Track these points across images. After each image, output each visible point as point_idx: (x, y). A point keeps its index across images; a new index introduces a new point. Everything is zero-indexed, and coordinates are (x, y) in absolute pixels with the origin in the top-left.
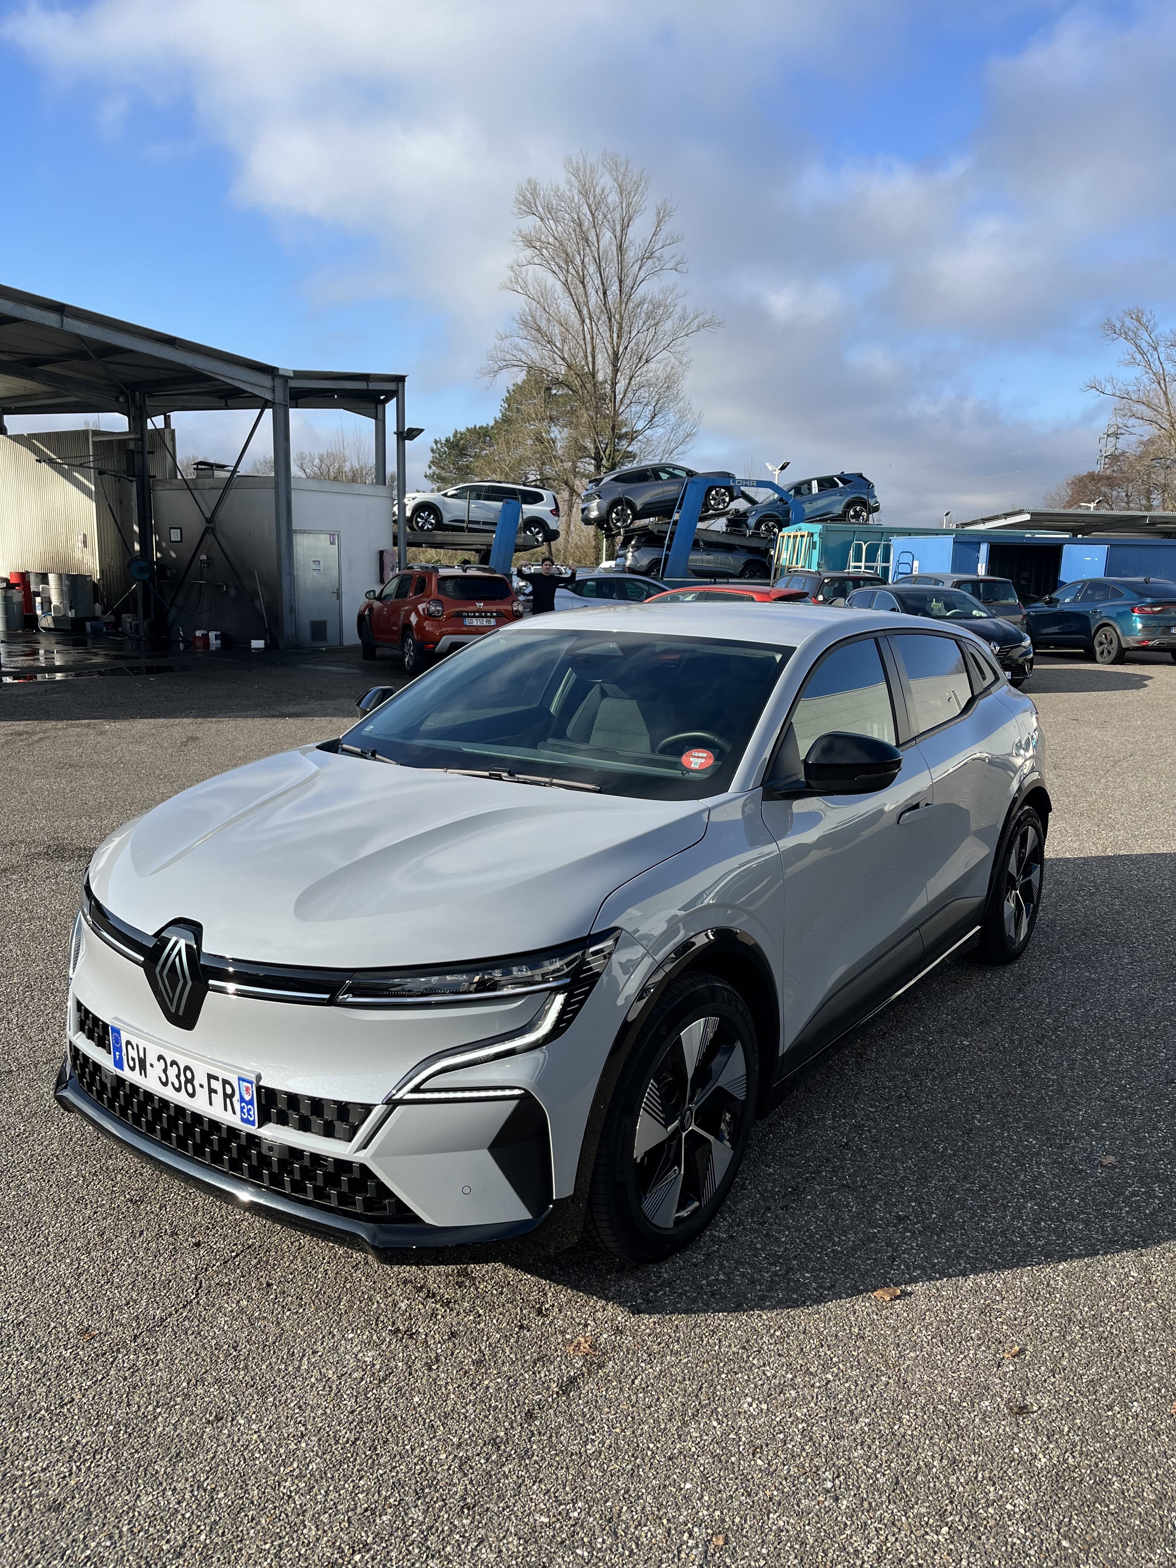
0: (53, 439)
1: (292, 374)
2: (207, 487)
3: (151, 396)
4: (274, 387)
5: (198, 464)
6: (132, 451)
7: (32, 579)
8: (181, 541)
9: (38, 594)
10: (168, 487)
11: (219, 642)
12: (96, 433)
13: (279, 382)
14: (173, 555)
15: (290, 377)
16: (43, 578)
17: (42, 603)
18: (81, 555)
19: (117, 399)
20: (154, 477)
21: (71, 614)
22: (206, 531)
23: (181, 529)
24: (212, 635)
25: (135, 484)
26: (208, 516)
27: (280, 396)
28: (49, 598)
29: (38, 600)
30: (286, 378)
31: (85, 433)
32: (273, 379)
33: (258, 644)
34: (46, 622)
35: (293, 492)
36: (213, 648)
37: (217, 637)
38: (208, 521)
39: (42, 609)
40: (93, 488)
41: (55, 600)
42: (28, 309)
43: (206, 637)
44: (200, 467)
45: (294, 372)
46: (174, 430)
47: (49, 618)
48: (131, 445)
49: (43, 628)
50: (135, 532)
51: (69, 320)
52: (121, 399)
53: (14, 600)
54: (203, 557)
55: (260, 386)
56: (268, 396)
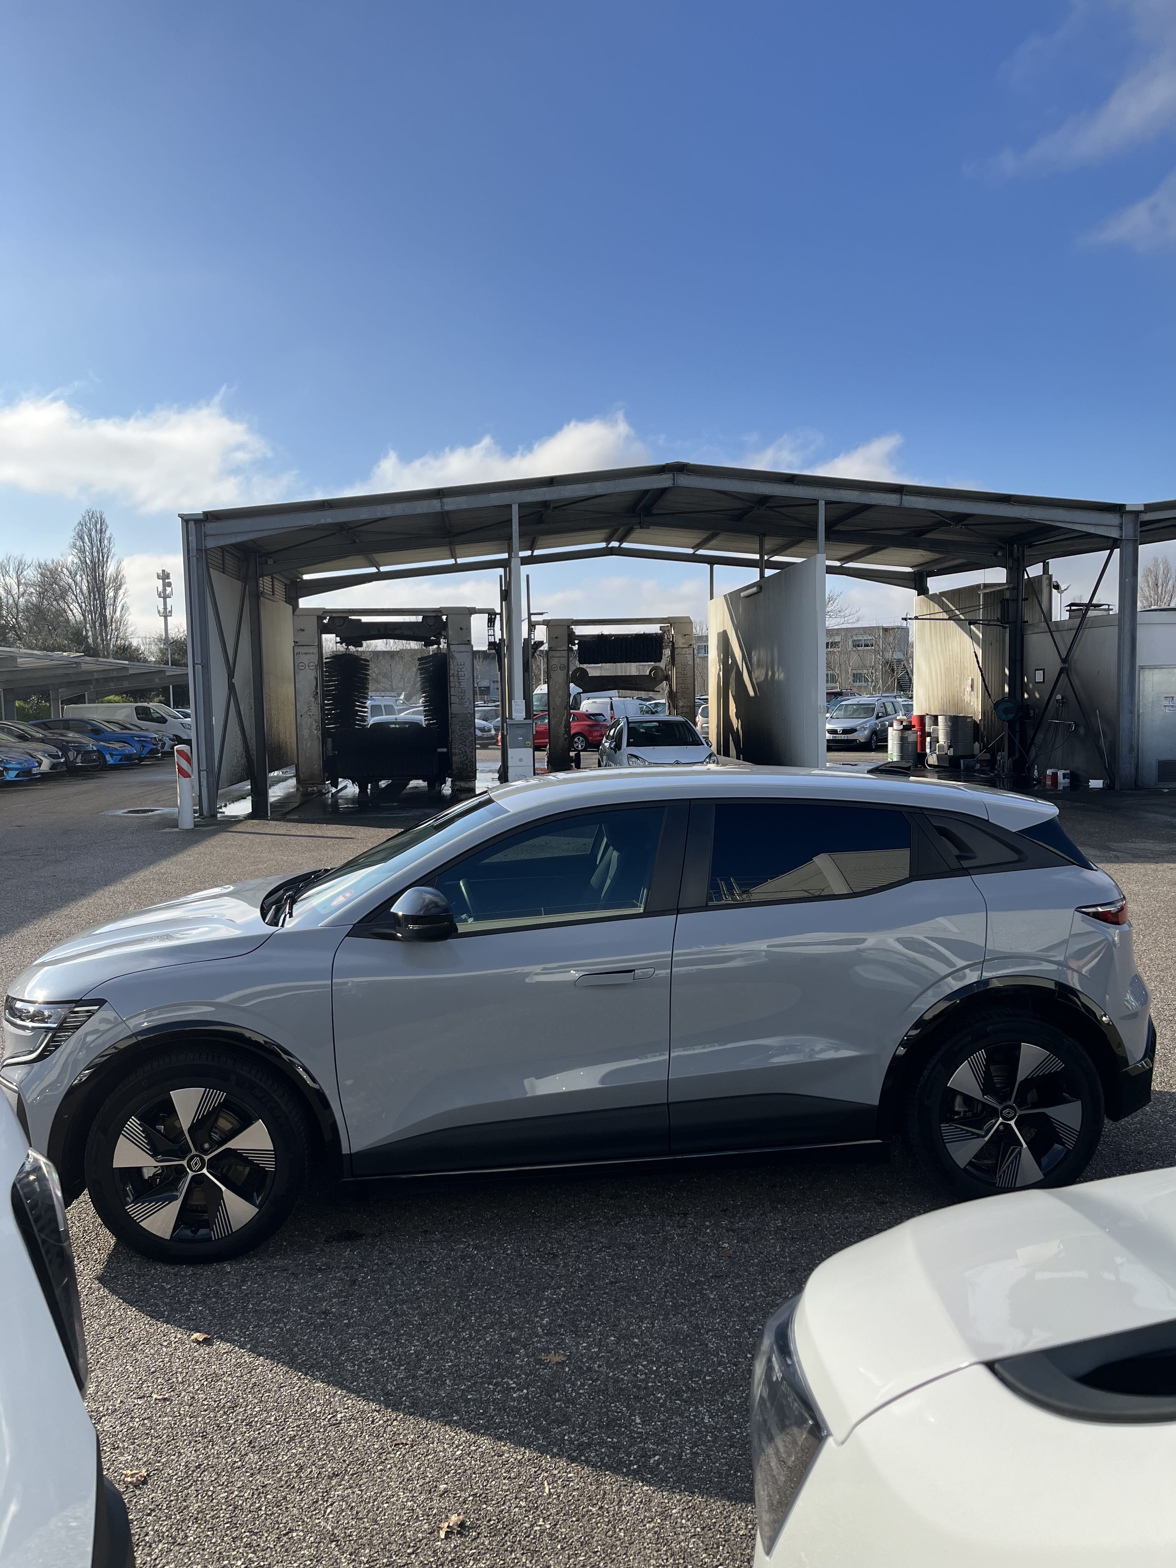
0: (955, 595)
1: (1142, 509)
2: (1066, 628)
3: (1031, 546)
4: (1121, 524)
5: (1071, 605)
6: (1008, 600)
7: (927, 720)
8: (1044, 681)
9: (929, 734)
10: (1037, 630)
11: (1067, 781)
12: (986, 586)
13: (1128, 520)
14: (1037, 696)
15: (1141, 512)
16: (935, 718)
17: (931, 742)
18: (969, 698)
19: (996, 554)
20: (1027, 622)
21: (951, 752)
22: (1062, 671)
23: (1044, 670)
24: (1060, 774)
25: (1008, 630)
26: (1064, 657)
27: (1129, 531)
28: (938, 738)
29: (928, 739)
30: (1137, 513)
31: (978, 586)
32: (1122, 516)
33: (1096, 784)
34: (932, 760)
35: (1138, 626)
36: (1060, 788)
37: (1065, 776)
38: (1064, 661)
39: (931, 748)
40: (981, 636)
41: (942, 740)
42: (872, 494)
43: (1055, 776)
44: (1072, 608)
45: (1145, 505)
46: (1051, 575)
47: (934, 755)
48: (1007, 595)
49: (930, 766)
50: (1006, 674)
51: (908, 497)
52: (999, 554)
53: (909, 740)
54: (1059, 697)
55: (1107, 525)
56: (1115, 534)
